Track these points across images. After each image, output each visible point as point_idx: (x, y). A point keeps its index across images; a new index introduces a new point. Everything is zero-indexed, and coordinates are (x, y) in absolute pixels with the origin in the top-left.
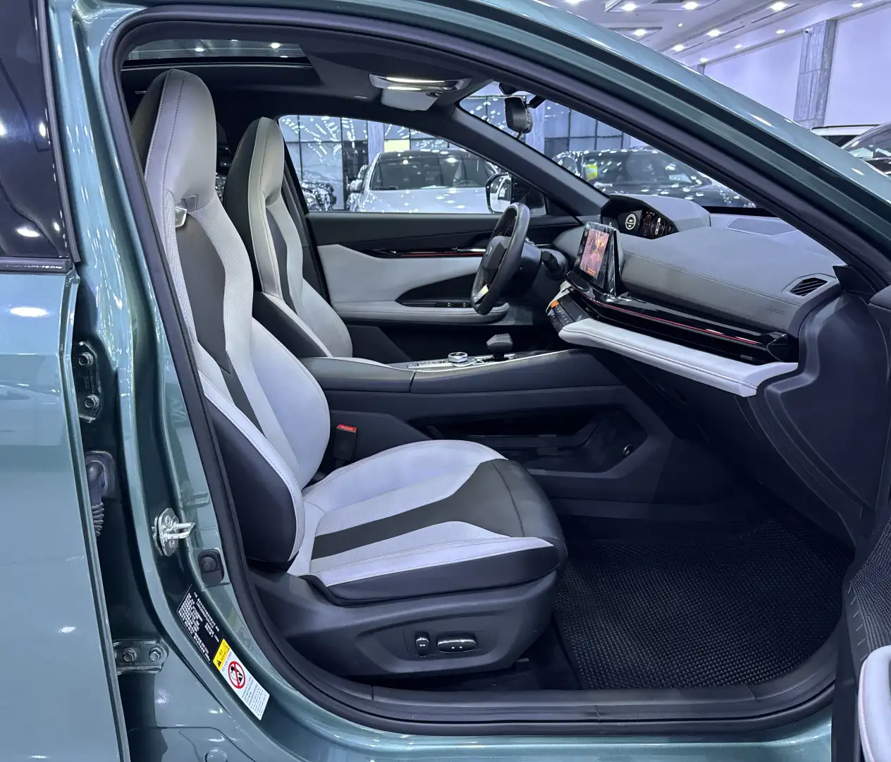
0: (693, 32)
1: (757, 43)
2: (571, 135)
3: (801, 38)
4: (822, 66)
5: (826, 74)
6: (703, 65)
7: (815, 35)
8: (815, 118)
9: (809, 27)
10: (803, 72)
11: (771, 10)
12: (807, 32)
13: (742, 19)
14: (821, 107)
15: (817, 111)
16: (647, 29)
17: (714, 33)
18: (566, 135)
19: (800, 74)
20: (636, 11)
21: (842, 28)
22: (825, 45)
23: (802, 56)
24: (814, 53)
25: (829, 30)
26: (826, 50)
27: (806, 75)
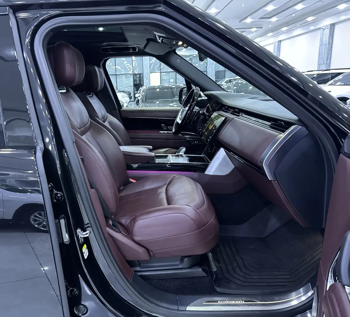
0: (276, 29)
3: (320, 31)
5: (330, 45)
6: (280, 41)
7: (325, 30)
9: (323, 27)
10: (321, 44)
11: (307, 20)
12: (322, 29)
13: (295, 24)
15: (327, 60)
17: (284, 29)
20: (252, 22)
21: (337, 27)
22: (330, 34)
23: (321, 38)
24: (325, 37)
25: (331, 27)
26: (330, 36)
27: (322, 46)
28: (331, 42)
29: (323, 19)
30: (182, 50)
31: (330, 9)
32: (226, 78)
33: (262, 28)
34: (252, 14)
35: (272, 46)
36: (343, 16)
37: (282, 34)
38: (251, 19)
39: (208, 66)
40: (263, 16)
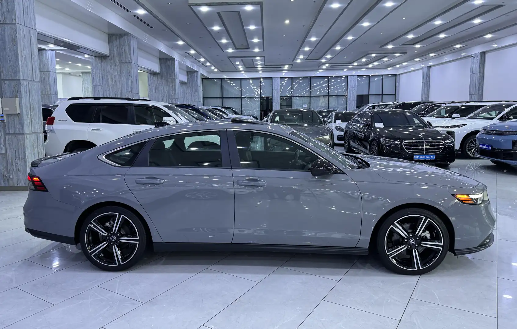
0: (422, 54)
1: (452, 59)
2: (370, 95)
3: (470, 58)
4: (480, 72)
5: (482, 74)
6: (430, 67)
7: (476, 58)
8: (478, 94)
9: (473, 55)
10: (472, 73)
11: (455, 47)
12: (472, 57)
13: (443, 50)
14: (481, 89)
15: (479, 90)
16: (400, 53)
17: (432, 55)
18: (368, 94)
20: (393, 48)
21: (487, 56)
22: (480, 63)
23: (471, 67)
24: (476, 66)
25: (482, 56)
26: (481, 65)
27: (473, 75)
28: (482, 72)
29: (472, 47)
30: (319, 70)
31: (476, 38)
32: (369, 103)
33: (406, 53)
34: (394, 40)
35: (421, 71)
36: (494, 44)
37: (431, 59)
38: (393, 45)
39: (348, 89)
40: (406, 42)
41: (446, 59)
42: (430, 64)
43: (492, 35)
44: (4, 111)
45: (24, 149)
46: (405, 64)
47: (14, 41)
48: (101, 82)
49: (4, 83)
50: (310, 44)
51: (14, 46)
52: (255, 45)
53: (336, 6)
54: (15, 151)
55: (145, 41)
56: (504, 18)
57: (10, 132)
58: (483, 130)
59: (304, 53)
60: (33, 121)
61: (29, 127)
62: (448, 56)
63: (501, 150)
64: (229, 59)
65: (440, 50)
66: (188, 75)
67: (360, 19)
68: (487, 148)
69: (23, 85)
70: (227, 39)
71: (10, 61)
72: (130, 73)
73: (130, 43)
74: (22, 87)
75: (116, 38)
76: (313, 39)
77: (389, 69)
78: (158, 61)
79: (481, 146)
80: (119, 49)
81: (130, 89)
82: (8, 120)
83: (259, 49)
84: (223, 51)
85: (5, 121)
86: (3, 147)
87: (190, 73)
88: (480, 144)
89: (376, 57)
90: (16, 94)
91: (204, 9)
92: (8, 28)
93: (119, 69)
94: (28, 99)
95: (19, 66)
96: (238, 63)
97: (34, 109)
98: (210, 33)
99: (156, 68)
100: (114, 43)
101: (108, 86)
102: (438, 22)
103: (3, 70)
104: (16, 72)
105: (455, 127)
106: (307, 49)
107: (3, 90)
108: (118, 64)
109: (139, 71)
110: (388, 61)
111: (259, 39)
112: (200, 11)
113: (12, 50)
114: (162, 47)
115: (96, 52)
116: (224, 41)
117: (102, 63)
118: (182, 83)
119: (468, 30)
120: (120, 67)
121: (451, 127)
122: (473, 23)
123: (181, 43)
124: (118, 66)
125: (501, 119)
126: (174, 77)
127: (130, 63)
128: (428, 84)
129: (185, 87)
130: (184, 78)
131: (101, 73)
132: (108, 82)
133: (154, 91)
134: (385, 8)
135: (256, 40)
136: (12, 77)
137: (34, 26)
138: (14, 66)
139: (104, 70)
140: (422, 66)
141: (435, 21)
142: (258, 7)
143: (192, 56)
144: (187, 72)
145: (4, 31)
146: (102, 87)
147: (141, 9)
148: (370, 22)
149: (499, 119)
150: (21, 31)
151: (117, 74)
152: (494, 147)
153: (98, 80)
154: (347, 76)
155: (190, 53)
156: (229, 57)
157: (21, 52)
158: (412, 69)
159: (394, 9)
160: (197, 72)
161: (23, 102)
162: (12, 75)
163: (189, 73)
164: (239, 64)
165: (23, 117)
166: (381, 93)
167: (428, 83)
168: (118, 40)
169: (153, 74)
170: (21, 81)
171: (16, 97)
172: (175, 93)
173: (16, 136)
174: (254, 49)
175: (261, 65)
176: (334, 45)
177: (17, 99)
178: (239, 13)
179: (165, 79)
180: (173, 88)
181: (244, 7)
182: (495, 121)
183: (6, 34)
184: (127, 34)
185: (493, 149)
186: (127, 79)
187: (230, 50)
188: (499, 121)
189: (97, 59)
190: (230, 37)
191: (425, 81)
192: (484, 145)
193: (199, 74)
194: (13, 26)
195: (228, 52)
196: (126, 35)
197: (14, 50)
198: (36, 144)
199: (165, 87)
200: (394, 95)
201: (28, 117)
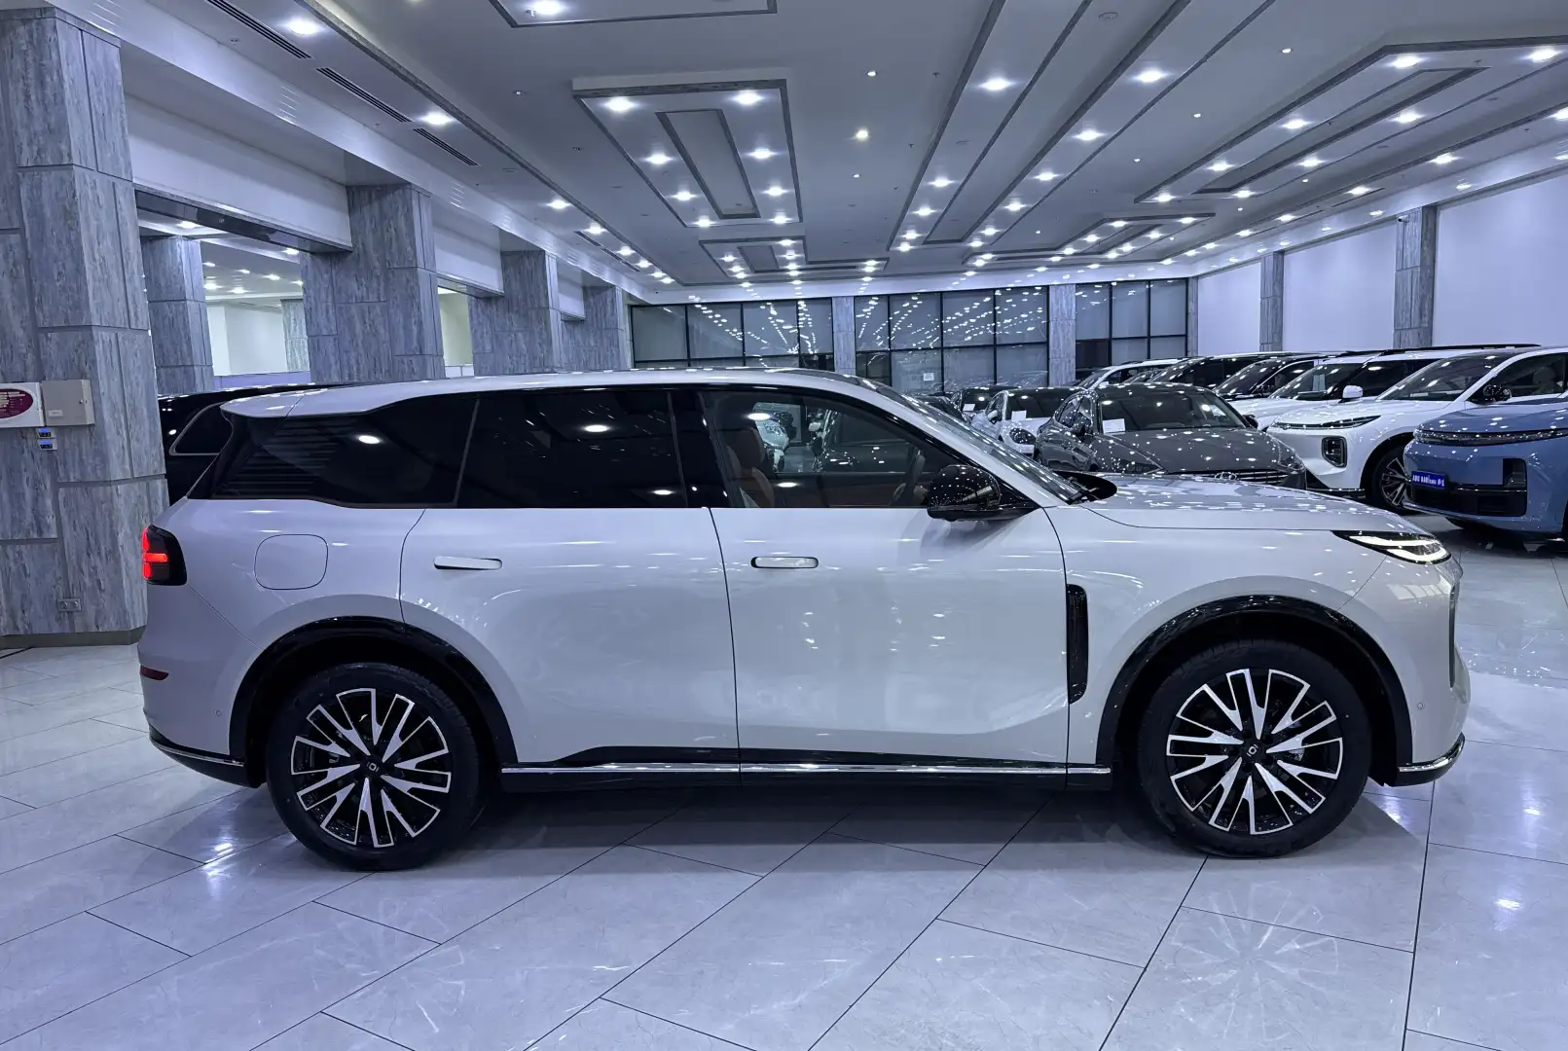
0: (1259, 217)
1: (1343, 229)
2: (1114, 336)
3: (1395, 226)
4: (1422, 261)
5: (1427, 271)
6: (1282, 253)
7: (1411, 223)
8: (1420, 327)
9: (1402, 214)
10: (1401, 267)
11: (1351, 195)
12: (1400, 220)
13: (1317, 204)
15: (1421, 318)
16: (1194, 216)
17: (1286, 218)
18: (1108, 337)
19: (1397, 271)
20: (1172, 201)
21: (1445, 219)
22: (1424, 236)
23: (1397, 249)
24: (1411, 244)
25: (1427, 218)
26: (1425, 241)
27: (1404, 272)
28: (1428, 262)
29: (1399, 192)
30: (965, 271)
31: (1408, 165)
32: (1113, 361)
33: (1213, 215)
34: (1175, 177)
35: (1258, 266)
36: (1462, 182)
37: (1284, 231)
38: (1172, 194)
39: (1052, 324)
40: (1207, 185)
41: (1327, 229)
42: (1284, 244)
43: (1454, 156)
44: (52, 418)
45: (111, 526)
46: (1210, 246)
47: (69, 215)
48: (333, 328)
49: (47, 337)
50: (934, 197)
51: (72, 232)
52: (775, 205)
53: (996, 84)
54: (87, 532)
55: (457, 203)
56: (1484, 107)
57: (69, 478)
58: (1424, 431)
59: (919, 224)
60: (135, 443)
61: (123, 462)
62: (1335, 218)
63: (1473, 487)
64: (703, 247)
65: (1306, 204)
66: (585, 298)
67: (1072, 120)
68: (1433, 482)
69: (101, 341)
70: (692, 191)
71: (59, 274)
72: (413, 297)
73: (410, 210)
74: (97, 347)
75: (370, 196)
76: (941, 183)
77: (1168, 262)
78: (498, 260)
79: (1416, 478)
80: (379, 228)
81: (415, 344)
82: (62, 444)
83: (788, 216)
84: (683, 224)
85: (54, 448)
86: (51, 520)
87: (593, 290)
88: (1414, 473)
89: (1126, 228)
90: (81, 367)
91: (619, 105)
92: (49, 179)
93: (382, 288)
94: (117, 379)
95: (87, 291)
96: (729, 258)
97: (134, 410)
98: (642, 172)
99: (491, 279)
100: (365, 209)
101: (354, 336)
102: (1295, 124)
103: (40, 301)
104: (80, 305)
105: (1347, 424)
106: (925, 211)
107: (42, 357)
108: (378, 272)
109: (441, 291)
110: (1161, 239)
111: (784, 186)
112: (607, 114)
113: (64, 242)
114: (506, 220)
115: (313, 241)
116: (684, 196)
117: (334, 272)
118: (571, 321)
119: (1384, 144)
120: (387, 280)
121: (1337, 425)
122: (1396, 124)
123: (559, 204)
124: (378, 277)
125: (1477, 398)
126: (544, 305)
127: (413, 269)
128: (1279, 304)
129: (578, 332)
130: (574, 306)
131: (330, 299)
132: (350, 322)
133: (488, 347)
134: (1140, 88)
135: (775, 191)
136: (66, 320)
137: (126, 172)
138: (71, 288)
139: (339, 292)
140: (1260, 251)
141: (1285, 122)
142: (774, 96)
143: (594, 242)
144: (585, 289)
145: (39, 187)
146: (335, 339)
147: (436, 110)
148: (1100, 129)
149: (1470, 399)
150: (88, 186)
151: (375, 299)
152: (1452, 479)
153: (323, 321)
154: (1048, 287)
155: (587, 233)
156: (701, 243)
157: (92, 249)
158: (1234, 260)
159: (1166, 89)
160: (613, 286)
161: (102, 391)
162: (66, 314)
163: (589, 291)
164: (735, 261)
165: (104, 434)
166: (1146, 335)
167: (1279, 300)
168: (376, 205)
169: (483, 298)
170: (94, 333)
171: (83, 376)
172: (550, 352)
173: (86, 489)
174: (773, 216)
175: (797, 261)
176: (1004, 196)
177: (85, 383)
178: (719, 115)
179: (517, 312)
180: (544, 337)
181: (733, 95)
182: (1462, 404)
183: (45, 196)
184: (401, 185)
185: (1451, 485)
186: (407, 317)
187: (704, 222)
188: (1471, 405)
189: (319, 260)
190: (700, 184)
191: (1270, 293)
192: (1425, 475)
193: (619, 293)
194: (64, 174)
195: (696, 228)
196: (398, 188)
197: (69, 241)
198: (147, 510)
199: (520, 335)
200: (1184, 338)
201: (118, 433)
